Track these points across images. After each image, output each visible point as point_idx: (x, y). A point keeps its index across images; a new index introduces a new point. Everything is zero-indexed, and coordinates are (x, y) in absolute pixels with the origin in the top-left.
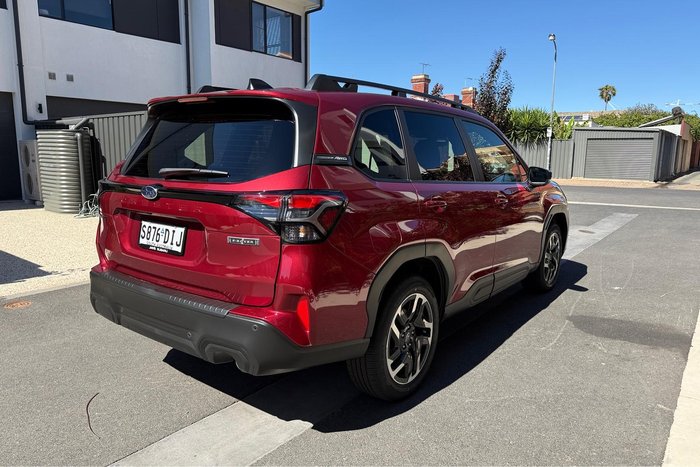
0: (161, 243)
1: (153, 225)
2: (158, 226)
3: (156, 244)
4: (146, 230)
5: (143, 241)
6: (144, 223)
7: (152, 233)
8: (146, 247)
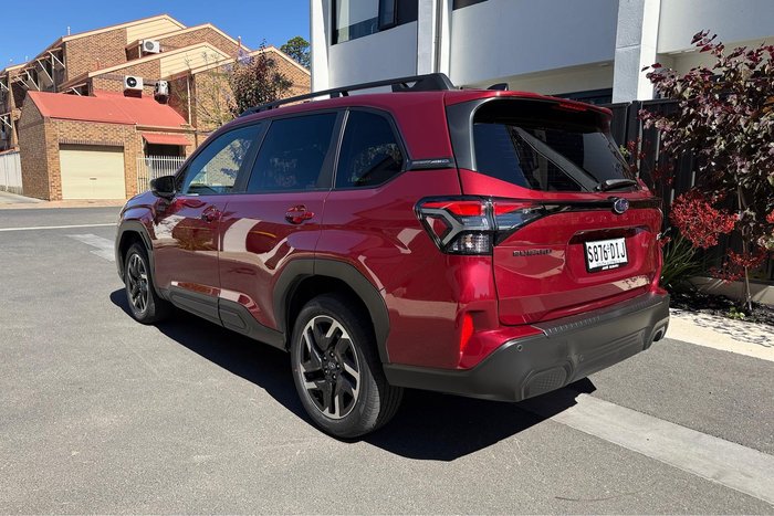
0: (610, 261)
1: (597, 244)
2: (602, 243)
3: (607, 262)
4: (592, 251)
5: (592, 265)
6: (588, 244)
7: (599, 253)
8: (599, 269)
